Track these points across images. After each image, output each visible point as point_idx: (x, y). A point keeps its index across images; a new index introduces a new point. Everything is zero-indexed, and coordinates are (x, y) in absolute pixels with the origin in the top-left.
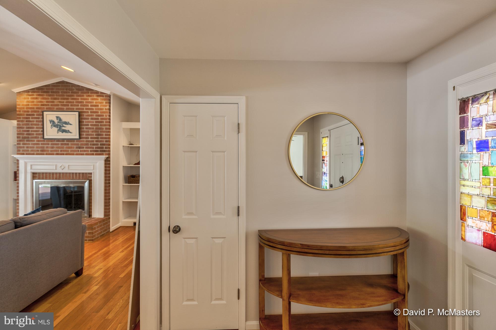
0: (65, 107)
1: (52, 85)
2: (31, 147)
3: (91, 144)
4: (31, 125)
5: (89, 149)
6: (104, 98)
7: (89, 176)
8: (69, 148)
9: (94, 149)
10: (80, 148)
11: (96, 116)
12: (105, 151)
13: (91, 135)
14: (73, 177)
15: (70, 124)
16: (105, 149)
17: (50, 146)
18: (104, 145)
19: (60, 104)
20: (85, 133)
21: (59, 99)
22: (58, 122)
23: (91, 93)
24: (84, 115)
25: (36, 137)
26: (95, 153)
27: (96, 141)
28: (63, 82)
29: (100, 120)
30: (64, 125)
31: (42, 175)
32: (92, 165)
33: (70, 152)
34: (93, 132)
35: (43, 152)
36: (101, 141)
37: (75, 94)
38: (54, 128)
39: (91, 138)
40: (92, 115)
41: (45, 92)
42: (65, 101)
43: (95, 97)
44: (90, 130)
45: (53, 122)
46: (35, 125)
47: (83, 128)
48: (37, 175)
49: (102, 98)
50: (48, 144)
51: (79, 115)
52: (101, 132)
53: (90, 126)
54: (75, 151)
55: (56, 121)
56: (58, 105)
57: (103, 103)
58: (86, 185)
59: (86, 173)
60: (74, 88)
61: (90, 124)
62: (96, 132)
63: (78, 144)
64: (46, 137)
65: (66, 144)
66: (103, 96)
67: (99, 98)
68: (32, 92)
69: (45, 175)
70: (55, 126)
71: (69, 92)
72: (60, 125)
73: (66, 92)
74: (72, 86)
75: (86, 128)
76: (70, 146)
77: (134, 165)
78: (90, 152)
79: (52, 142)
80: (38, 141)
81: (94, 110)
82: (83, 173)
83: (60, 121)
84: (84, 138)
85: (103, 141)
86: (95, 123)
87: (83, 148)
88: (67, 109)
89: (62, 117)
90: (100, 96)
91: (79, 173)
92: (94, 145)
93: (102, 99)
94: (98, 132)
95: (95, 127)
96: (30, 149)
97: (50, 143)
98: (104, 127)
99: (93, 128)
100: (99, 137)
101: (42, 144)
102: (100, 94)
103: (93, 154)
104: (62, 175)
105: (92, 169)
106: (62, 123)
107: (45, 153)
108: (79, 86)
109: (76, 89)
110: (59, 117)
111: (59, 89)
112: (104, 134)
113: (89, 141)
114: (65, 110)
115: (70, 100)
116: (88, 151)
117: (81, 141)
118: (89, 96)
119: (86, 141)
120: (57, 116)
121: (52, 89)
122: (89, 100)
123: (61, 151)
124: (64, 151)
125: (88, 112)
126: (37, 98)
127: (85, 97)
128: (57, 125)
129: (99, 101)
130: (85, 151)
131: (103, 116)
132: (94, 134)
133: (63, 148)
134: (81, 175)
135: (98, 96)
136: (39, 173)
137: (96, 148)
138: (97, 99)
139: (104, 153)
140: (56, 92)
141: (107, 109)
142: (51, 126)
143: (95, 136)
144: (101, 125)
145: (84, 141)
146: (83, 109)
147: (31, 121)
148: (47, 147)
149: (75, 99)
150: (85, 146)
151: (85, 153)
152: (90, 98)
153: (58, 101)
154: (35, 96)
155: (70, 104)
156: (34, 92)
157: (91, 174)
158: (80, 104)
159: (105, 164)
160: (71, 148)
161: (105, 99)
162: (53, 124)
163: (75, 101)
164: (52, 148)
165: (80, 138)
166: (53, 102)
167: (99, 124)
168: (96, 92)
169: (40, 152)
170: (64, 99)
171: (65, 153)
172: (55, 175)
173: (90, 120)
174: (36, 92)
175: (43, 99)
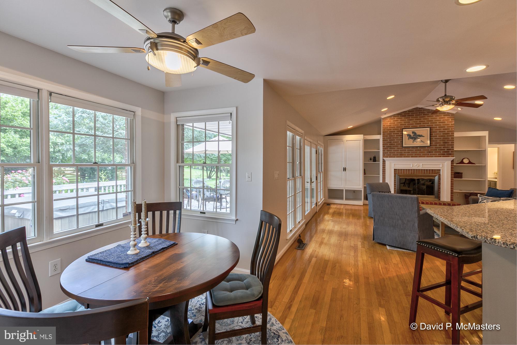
0: (418, 125)
1: (408, 111)
2: (393, 153)
3: (439, 150)
4: (393, 138)
5: (438, 153)
6: (450, 116)
7: (437, 172)
8: (421, 152)
9: (442, 153)
10: (430, 152)
11: (443, 129)
12: (450, 154)
13: (439, 143)
14: (424, 173)
15: (423, 136)
16: (451, 152)
17: (407, 151)
18: (450, 150)
19: (414, 123)
20: (434, 142)
21: (413, 120)
22: (413, 136)
23: (439, 114)
24: (433, 129)
25: (396, 146)
26: (442, 156)
27: (443, 147)
28: (417, 109)
29: (446, 132)
30: (418, 137)
31: (401, 171)
32: (441, 164)
33: (422, 155)
34: (440, 141)
35: (401, 155)
36: (447, 147)
37: (426, 116)
38: (410, 139)
39: (439, 145)
40: (440, 129)
41: (403, 116)
42: (418, 121)
43: (442, 117)
44: (438, 140)
45: (410, 135)
46: (396, 138)
47: (433, 139)
48: (397, 171)
49: (448, 116)
50: (406, 150)
51: (430, 130)
52: (447, 141)
53: (438, 137)
54: (426, 154)
55: (412, 135)
56: (413, 124)
57: (449, 120)
58: (436, 178)
59: (435, 170)
60: (425, 111)
61: (438, 135)
62: (443, 140)
63: (428, 150)
64: (404, 146)
65: (419, 150)
66: (449, 115)
67: (446, 117)
68: (393, 117)
69: (403, 171)
70: (411, 138)
71: (421, 115)
72: (414, 137)
73: (419, 115)
74: (423, 110)
75: (435, 139)
76: (422, 151)
77: (456, 164)
78: (438, 155)
79: (408, 149)
80: (398, 148)
81: (442, 126)
82: (432, 170)
83: (415, 135)
84: (433, 145)
85: (449, 147)
86: (442, 135)
87: (433, 152)
88: (419, 126)
89: (416, 132)
90: (447, 115)
91: (430, 170)
92: (441, 150)
93: (448, 118)
94: (445, 141)
95: (442, 138)
96: (392, 154)
97: (407, 150)
98: (450, 137)
99: (441, 139)
100: (446, 144)
101: (400, 150)
102: (446, 114)
103: (441, 157)
104: (416, 171)
105: (441, 167)
106: (417, 136)
107: (403, 156)
108: (429, 110)
109: (427, 112)
110: (414, 132)
111: (413, 113)
112: (450, 142)
113: (437, 148)
114: (418, 127)
115: (422, 120)
116: (436, 154)
117: (431, 148)
118: (437, 116)
119: (435, 148)
120: (413, 131)
121: (408, 114)
122: (437, 119)
123: (415, 155)
124: (417, 155)
125: (436, 127)
126: (397, 121)
127: (434, 117)
128: (413, 137)
129: (446, 119)
130: (434, 154)
131: (449, 129)
132: (442, 142)
133: (417, 152)
134: (431, 171)
135: (445, 115)
136: (399, 170)
137: (443, 152)
138: (445, 118)
139: (450, 155)
140: (412, 116)
141: (453, 124)
142: (408, 138)
143: (443, 143)
144: (447, 136)
145: (433, 148)
146: (433, 125)
147: (393, 136)
148: (405, 153)
149: (426, 119)
150: (434, 151)
151: (434, 156)
152: (438, 117)
153: (413, 122)
154: (396, 119)
155: (422, 123)
156: (395, 117)
157: (440, 170)
158: (430, 122)
159: (451, 163)
160: (423, 152)
161: (451, 118)
162: (410, 137)
163: (426, 120)
164: (408, 153)
165: (430, 145)
166: (409, 122)
167: (446, 135)
168: (444, 113)
169: (399, 156)
170: (418, 119)
171: (418, 156)
172: (410, 171)
173: (438, 133)
174: (397, 117)
175: (402, 120)
